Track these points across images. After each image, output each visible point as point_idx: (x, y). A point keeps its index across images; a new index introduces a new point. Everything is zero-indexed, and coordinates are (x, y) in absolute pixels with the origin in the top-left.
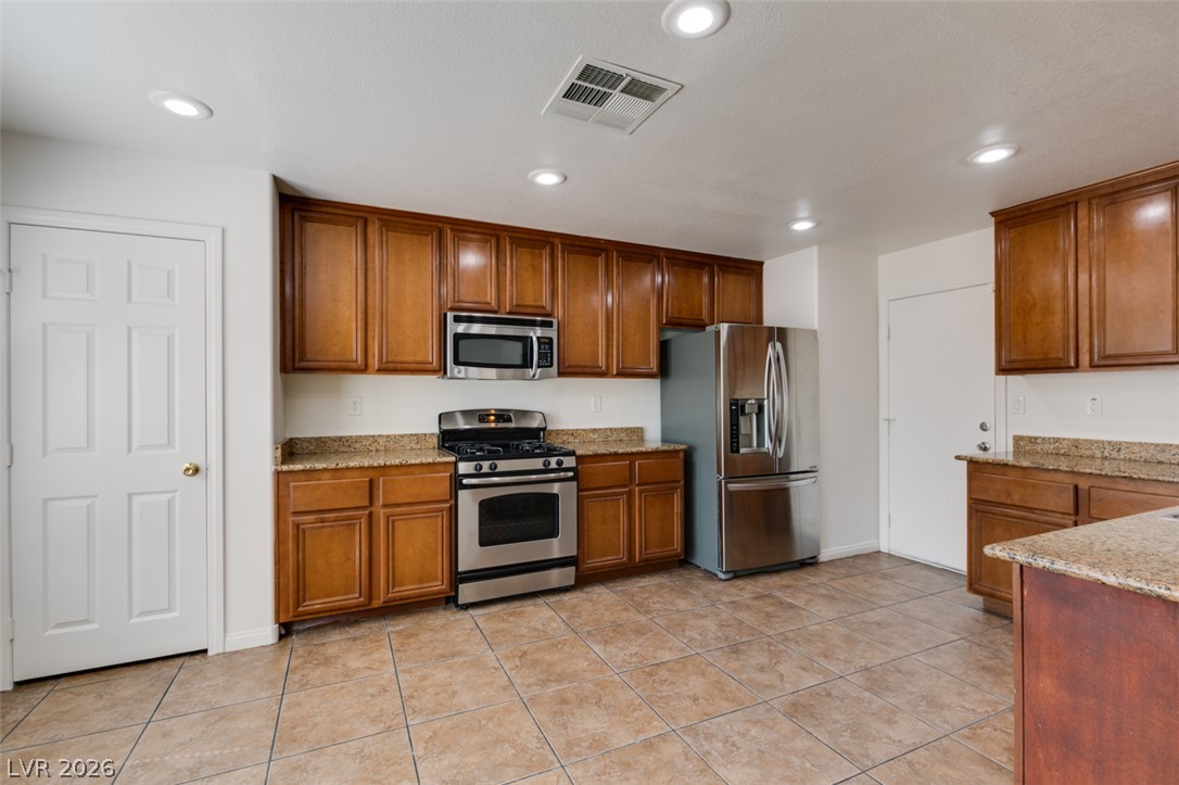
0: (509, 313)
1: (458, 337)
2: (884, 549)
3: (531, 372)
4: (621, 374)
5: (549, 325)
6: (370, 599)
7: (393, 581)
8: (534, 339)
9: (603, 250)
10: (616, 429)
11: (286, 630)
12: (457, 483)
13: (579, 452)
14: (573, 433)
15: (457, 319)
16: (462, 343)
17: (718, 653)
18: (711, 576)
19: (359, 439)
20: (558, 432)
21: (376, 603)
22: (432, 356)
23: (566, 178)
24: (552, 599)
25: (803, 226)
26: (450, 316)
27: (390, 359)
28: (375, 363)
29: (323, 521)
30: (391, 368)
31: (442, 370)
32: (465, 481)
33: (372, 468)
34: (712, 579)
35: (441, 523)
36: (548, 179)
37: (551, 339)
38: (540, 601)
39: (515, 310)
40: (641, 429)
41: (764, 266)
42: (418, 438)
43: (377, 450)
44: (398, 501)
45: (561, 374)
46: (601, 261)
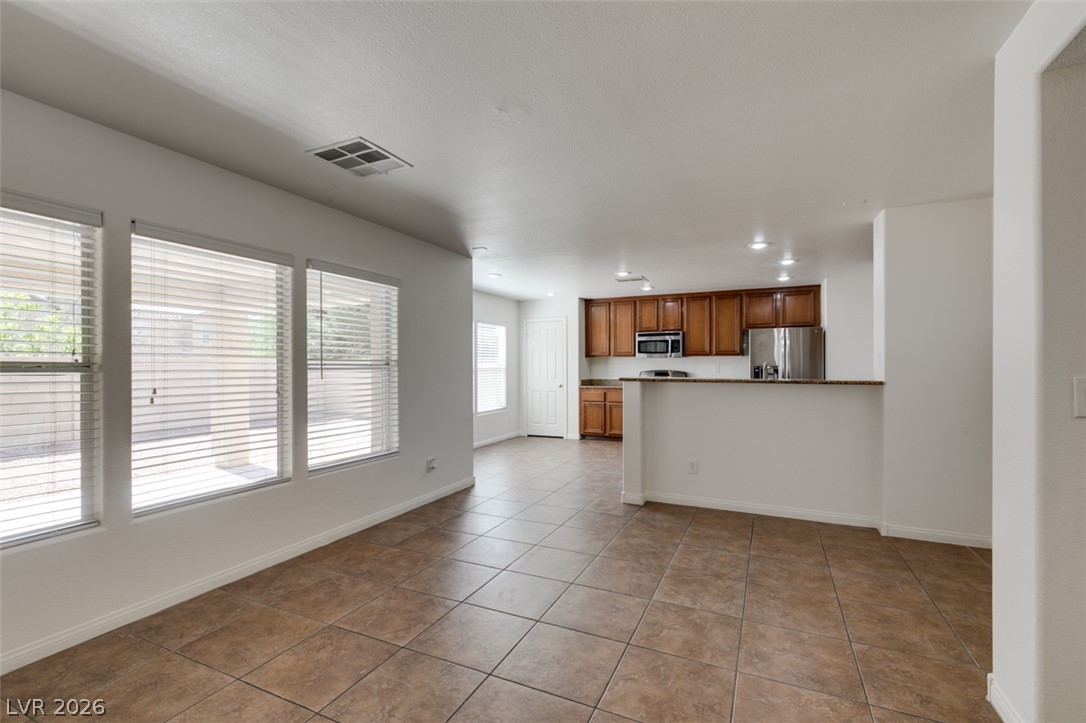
0: (660, 331)
1: (640, 342)
3: (669, 354)
4: (718, 354)
5: (678, 334)
6: (605, 432)
7: (611, 428)
8: (669, 341)
11: (583, 436)
15: (639, 335)
16: (642, 344)
21: (607, 434)
22: (630, 349)
26: (637, 334)
27: (617, 352)
28: (612, 353)
29: (591, 405)
30: (618, 355)
31: (635, 355)
33: (607, 389)
37: (678, 341)
39: (663, 329)
41: (822, 287)
44: (613, 401)
45: (685, 354)
46: (707, 302)
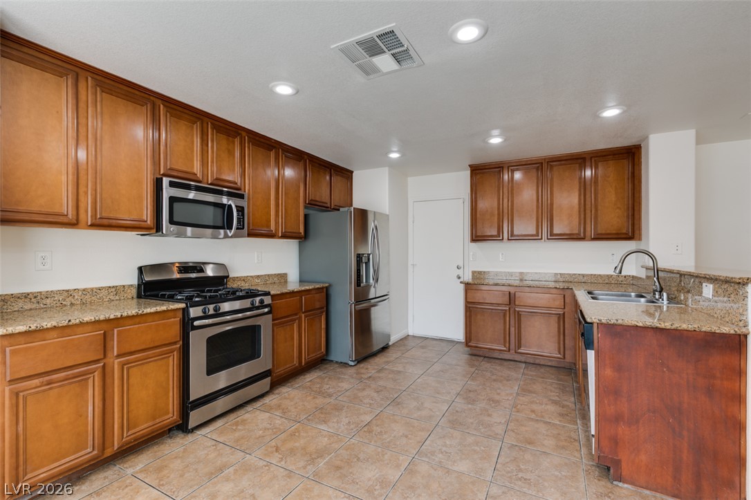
0: (210, 184)
1: (172, 200)
2: (411, 334)
4: (284, 237)
5: (242, 197)
6: (103, 448)
7: (128, 425)
8: (233, 206)
9: (274, 147)
10: (271, 275)
12: (187, 325)
13: (272, 293)
14: (244, 279)
15: (172, 184)
16: (176, 205)
17: (390, 407)
18: (345, 365)
19: (49, 295)
20: (235, 279)
21: (108, 453)
22: (147, 215)
23: (297, 93)
24: (258, 404)
25: (394, 155)
26: (166, 181)
27: (104, 215)
28: (87, 218)
29: (49, 383)
30: (106, 224)
31: (158, 228)
32: (196, 323)
33: (108, 321)
34: (346, 367)
35: (173, 362)
36: (284, 90)
37: (243, 208)
38: (249, 408)
39: (215, 182)
40: (286, 274)
41: (354, 174)
42: (116, 290)
43: (72, 304)
44: (133, 349)
45: (249, 234)
46: (272, 154)
